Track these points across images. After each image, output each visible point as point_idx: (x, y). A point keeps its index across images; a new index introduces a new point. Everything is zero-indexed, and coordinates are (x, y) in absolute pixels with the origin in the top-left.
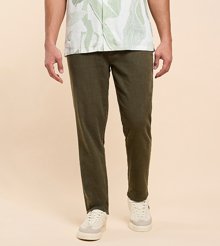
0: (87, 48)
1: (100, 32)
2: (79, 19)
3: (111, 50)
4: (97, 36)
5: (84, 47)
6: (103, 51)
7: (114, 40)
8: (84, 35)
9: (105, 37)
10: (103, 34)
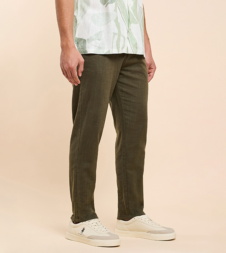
0: (118, 48)
1: (126, 35)
2: (112, 20)
3: (133, 53)
4: (124, 39)
5: (116, 47)
6: (127, 53)
7: (136, 44)
8: (116, 36)
9: (130, 40)
10: (128, 38)
